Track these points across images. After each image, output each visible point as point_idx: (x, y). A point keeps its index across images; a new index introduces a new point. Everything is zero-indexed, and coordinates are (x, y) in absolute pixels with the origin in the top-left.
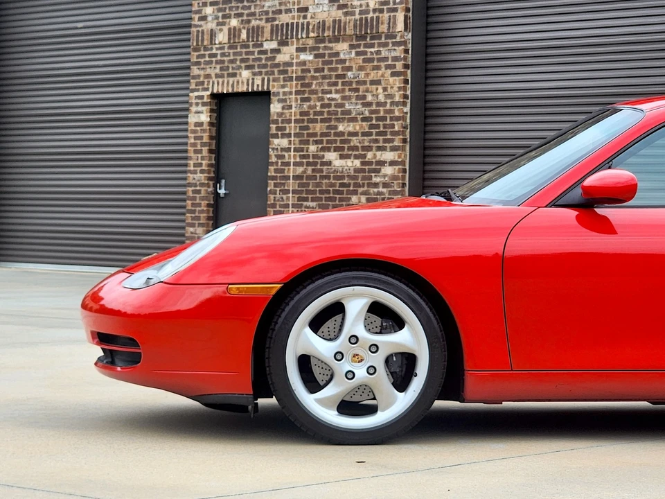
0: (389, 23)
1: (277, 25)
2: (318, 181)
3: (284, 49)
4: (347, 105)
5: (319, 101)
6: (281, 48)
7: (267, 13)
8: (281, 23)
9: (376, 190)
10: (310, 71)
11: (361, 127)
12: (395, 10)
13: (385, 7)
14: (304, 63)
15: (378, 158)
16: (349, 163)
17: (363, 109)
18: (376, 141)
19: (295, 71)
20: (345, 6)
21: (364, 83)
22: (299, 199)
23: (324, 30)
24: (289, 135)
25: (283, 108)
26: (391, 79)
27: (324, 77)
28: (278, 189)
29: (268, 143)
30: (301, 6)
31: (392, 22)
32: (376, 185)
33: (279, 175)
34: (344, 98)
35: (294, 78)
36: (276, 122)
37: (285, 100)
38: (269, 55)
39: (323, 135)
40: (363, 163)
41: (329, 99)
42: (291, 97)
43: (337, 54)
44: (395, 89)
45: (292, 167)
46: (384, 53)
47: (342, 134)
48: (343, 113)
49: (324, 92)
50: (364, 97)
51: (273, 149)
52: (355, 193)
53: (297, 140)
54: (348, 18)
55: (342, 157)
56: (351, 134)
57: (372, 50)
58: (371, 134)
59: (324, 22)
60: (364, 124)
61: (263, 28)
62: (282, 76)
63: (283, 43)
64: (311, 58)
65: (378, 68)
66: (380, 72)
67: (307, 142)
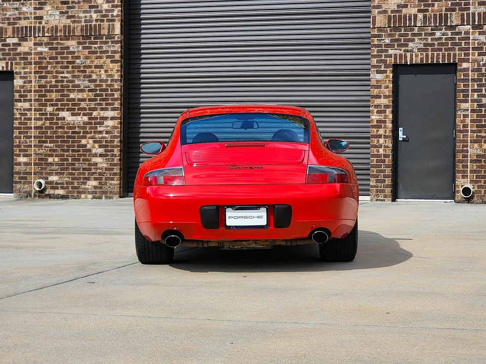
0: (109, 29)
1: (18, 28)
2: (55, 130)
3: (24, 43)
4: (77, 81)
5: (53, 78)
6: (21, 43)
7: (8, 19)
8: (20, 26)
9: (100, 136)
10: (46, 59)
11: (88, 95)
12: (114, 21)
13: (105, 19)
14: (41, 53)
15: (101, 116)
16: (79, 118)
17: (90, 84)
18: (100, 104)
19: (33, 58)
20: (73, 17)
21: (90, 67)
22: (39, 142)
23: (56, 32)
24: (30, 100)
25: (25, 82)
26: (111, 65)
27: (57, 63)
28: (22, 135)
29: (13, 105)
30: (37, 15)
31: (111, 28)
32: (100, 132)
33: (22, 126)
34: (74, 76)
35: (33, 63)
36: (19, 91)
37: (26, 77)
38: (12, 47)
39: (57, 100)
40: (89, 119)
41: (62, 77)
42: (30, 75)
43: (68, 48)
44: (115, 71)
45: (33, 121)
46: (105, 48)
47: (74, 100)
48: (73, 86)
49: (57, 72)
50: (90, 76)
51: (17, 109)
52: (85, 137)
53: (37, 103)
54: (76, 24)
55: (73, 115)
56: (79, 100)
57: (96, 46)
58: (96, 100)
59: (56, 27)
60: (90, 93)
61: (6, 29)
62: (22, 61)
63: (23, 39)
64: (46, 50)
65: (101, 58)
66: (102, 61)
67: (46, 105)
